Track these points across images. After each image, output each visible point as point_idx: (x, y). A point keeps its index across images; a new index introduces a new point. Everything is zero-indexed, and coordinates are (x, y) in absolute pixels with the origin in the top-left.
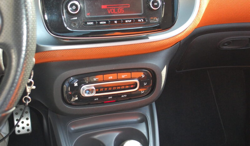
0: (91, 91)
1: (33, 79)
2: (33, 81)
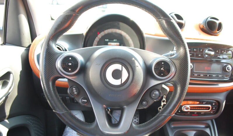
0: (187, 109)
1: (166, 99)
2: (165, 100)
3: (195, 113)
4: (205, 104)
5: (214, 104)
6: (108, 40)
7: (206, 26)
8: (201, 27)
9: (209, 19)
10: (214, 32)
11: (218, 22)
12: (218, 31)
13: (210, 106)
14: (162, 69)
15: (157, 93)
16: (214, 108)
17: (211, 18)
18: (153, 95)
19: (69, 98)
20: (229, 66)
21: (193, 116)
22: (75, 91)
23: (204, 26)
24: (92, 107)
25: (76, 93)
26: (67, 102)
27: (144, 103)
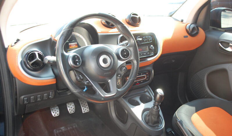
3: (138, 82)
4: (142, 75)
5: (147, 73)
6: (68, 41)
7: (130, 20)
8: (127, 21)
9: (132, 16)
10: (137, 24)
11: (138, 17)
12: (139, 23)
13: (145, 75)
14: (125, 54)
15: (125, 68)
16: (148, 76)
17: (133, 15)
18: (123, 70)
19: (46, 94)
20: (152, 46)
21: (137, 85)
22: (81, 77)
23: (129, 21)
24: (92, 85)
25: (82, 78)
26: (44, 99)
27: (119, 76)
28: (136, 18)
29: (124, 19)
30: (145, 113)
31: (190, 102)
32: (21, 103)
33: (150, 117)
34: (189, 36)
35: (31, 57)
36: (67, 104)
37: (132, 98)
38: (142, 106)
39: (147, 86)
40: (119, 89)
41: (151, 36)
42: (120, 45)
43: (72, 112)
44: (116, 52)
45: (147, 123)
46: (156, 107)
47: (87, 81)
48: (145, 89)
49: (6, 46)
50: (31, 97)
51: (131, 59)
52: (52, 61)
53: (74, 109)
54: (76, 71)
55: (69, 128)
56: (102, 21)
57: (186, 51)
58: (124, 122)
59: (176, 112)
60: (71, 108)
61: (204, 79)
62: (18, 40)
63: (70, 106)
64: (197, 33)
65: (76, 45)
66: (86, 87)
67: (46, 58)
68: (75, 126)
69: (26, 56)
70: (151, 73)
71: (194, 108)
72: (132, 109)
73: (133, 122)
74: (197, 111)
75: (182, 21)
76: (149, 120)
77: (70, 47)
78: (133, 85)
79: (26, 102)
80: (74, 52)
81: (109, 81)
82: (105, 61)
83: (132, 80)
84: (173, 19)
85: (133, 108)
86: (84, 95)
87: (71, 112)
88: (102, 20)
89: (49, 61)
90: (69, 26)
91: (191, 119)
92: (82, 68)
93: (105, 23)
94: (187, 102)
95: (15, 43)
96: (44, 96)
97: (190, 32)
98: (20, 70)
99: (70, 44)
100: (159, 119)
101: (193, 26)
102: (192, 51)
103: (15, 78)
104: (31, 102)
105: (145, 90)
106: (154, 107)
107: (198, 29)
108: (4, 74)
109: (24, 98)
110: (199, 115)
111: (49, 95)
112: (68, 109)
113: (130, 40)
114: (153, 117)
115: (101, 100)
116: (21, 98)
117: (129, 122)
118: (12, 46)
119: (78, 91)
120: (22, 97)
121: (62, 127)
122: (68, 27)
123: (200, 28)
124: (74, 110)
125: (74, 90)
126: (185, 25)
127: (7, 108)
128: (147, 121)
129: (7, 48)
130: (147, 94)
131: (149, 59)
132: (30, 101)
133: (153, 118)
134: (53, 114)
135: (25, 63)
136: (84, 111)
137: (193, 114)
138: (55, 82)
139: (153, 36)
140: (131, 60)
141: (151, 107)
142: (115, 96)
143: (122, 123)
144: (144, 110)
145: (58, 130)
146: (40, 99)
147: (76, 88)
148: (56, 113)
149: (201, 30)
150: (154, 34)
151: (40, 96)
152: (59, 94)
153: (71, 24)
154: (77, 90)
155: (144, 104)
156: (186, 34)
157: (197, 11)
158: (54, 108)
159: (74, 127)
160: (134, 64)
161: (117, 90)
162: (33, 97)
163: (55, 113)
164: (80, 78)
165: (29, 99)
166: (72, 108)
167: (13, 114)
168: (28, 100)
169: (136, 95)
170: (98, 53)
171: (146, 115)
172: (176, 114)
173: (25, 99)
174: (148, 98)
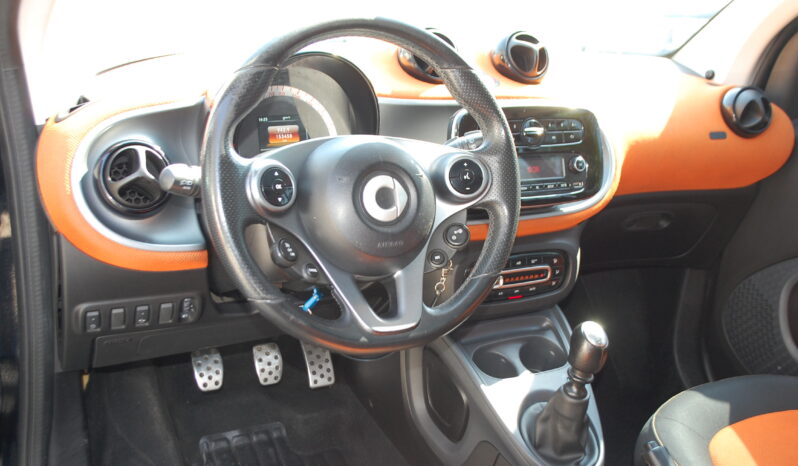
3: (517, 291)
4: (535, 264)
5: (555, 261)
6: (266, 119)
7: (509, 60)
8: (497, 62)
9: (515, 41)
10: (530, 73)
11: (536, 48)
12: (539, 70)
13: (547, 267)
14: (466, 177)
15: (460, 231)
16: (557, 272)
17: (518, 38)
18: (454, 238)
19: (170, 305)
20: (580, 158)
21: (512, 299)
22: (290, 250)
23: (503, 60)
24: (331, 284)
25: (293, 254)
26: (161, 322)
27: (437, 258)
28: (530, 50)
29: (486, 53)
30: (535, 408)
31: (716, 383)
32: (78, 329)
33: (549, 424)
34: (730, 134)
35: (124, 166)
36: (255, 350)
37: (490, 347)
38: (527, 381)
39: (552, 306)
40: (430, 306)
41: (581, 121)
42: (455, 146)
43: (271, 381)
44: (434, 168)
45: (537, 445)
46: (575, 389)
47: (314, 268)
48: (544, 321)
49: (39, 121)
50: (115, 311)
51: (487, 199)
52: (188, 183)
53: (277, 368)
54: (273, 226)
55: (255, 439)
56: (401, 56)
57: (719, 190)
58: (455, 433)
59: (654, 416)
60: (267, 365)
61: (777, 302)
62: (83, 101)
63: (266, 359)
64: (763, 126)
65: (294, 134)
66: (317, 293)
67: (169, 172)
68: (278, 431)
69: (104, 158)
70: (571, 261)
71: (723, 408)
72: (484, 388)
73: (485, 439)
74: (735, 418)
75: (710, 76)
76: (543, 436)
77: (272, 141)
78: (485, 302)
79: (93, 326)
80: (273, 157)
81: (398, 274)
82: (384, 198)
83: (484, 278)
84: (676, 67)
85: (489, 384)
86: (292, 317)
87: (266, 380)
88: (399, 48)
89: (177, 182)
90: (261, 56)
91: (708, 447)
92: (299, 219)
93: (410, 60)
94: (706, 380)
95: (72, 110)
96: (162, 312)
97: (734, 119)
98: (76, 209)
99: (271, 129)
100: (585, 436)
101: (748, 96)
102: (737, 190)
103: (58, 234)
104: (113, 328)
105: (545, 325)
106: (567, 388)
107: (768, 110)
108: (25, 220)
109: (86, 312)
110: (741, 434)
111: (181, 310)
112: (258, 366)
113: (489, 126)
114: (559, 426)
115: (356, 344)
116: (77, 313)
117: (473, 436)
118: (57, 121)
119: (273, 302)
120: (82, 307)
121: (229, 430)
122: (256, 61)
123: (774, 108)
124: (278, 373)
125: (256, 296)
126: (717, 91)
127: (30, 343)
128: (537, 441)
129: (42, 127)
130: (551, 337)
131: (567, 208)
132: (110, 325)
133: (561, 430)
134: (200, 382)
135: (96, 183)
136: (316, 382)
137: (720, 428)
138: (203, 265)
139: (587, 121)
140: (490, 205)
141: (555, 389)
142: (412, 334)
143: (448, 437)
144: (532, 398)
145: (216, 441)
146: (148, 320)
147: (266, 290)
148: (210, 378)
149: (779, 114)
150: (592, 115)
151: (146, 308)
152: (218, 308)
153: (267, 52)
154: (269, 296)
155: (533, 375)
156: (721, 126)
157: (770, 43)
158: (206, 359)
159: (275, 435)
160: (497, 217)
161: (424, 311)
162: (121, 310)
163: (208, 377)
164: (286, 255)
165: (104, 318)
166: (273, 367)
167: (49, 366)
168: (100, 321)
169: (509, 339)
170: (362, 168)
171: (535, 418)
172: (651, 424)
173: (89, 314)
174: (552, 353)
